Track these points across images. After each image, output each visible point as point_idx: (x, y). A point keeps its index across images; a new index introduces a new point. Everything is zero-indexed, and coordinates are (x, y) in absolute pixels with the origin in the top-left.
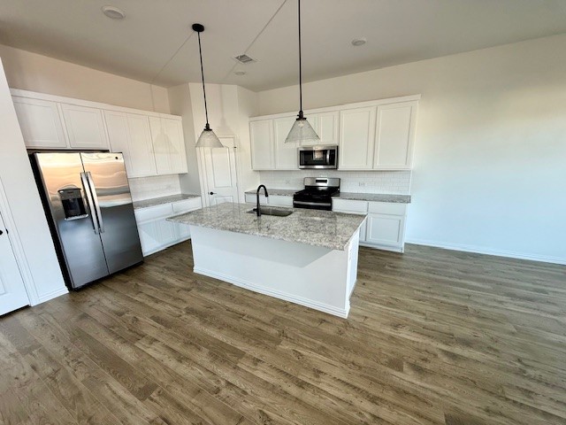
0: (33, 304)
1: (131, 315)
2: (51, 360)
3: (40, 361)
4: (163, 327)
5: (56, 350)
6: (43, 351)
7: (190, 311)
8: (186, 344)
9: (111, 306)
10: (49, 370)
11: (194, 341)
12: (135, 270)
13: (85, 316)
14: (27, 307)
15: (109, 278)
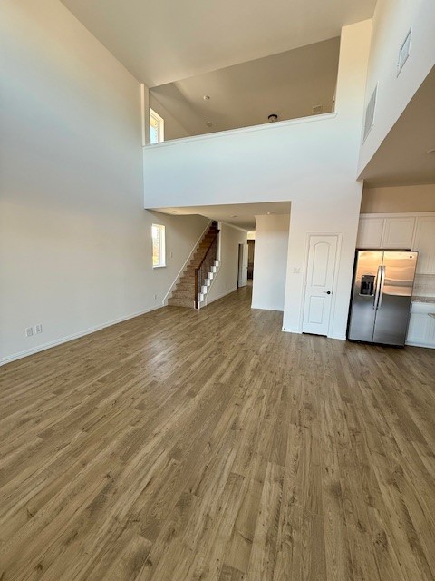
0: (329, 336)
1: (367, 369)
2: (321, 360)
3: (318, 358)
4: (380, 386)
5: (325, 359)
6: (321, 356)
7: (409, 394)
8: (386, 403)
9: (360, 358)
10: (319, 363)
11: (393, 407)
12: (392, 350)
13: (345, 354)
14: (326, 336)
15: (372, 344)
